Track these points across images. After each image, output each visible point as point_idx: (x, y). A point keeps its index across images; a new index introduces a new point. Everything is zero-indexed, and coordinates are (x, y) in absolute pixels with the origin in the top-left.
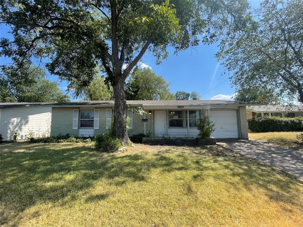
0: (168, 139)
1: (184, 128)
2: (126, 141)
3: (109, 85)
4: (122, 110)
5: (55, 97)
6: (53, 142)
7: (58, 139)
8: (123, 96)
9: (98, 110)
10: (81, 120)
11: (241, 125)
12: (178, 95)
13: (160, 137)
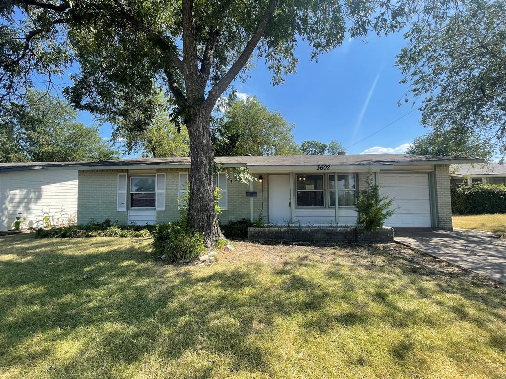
0: (297, 230)
1: (325, 208)
2: (215, 239)
3: (179, 123)
4: (207, 175)
5: (95, 154)
6: (79, 237)
7: (87, 231)
8: (207, 145)
9: (164, 175)
10: (132, 194)
11: (437, 203)
12: (305, 148)
13: (282, 227)
